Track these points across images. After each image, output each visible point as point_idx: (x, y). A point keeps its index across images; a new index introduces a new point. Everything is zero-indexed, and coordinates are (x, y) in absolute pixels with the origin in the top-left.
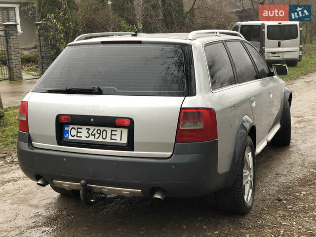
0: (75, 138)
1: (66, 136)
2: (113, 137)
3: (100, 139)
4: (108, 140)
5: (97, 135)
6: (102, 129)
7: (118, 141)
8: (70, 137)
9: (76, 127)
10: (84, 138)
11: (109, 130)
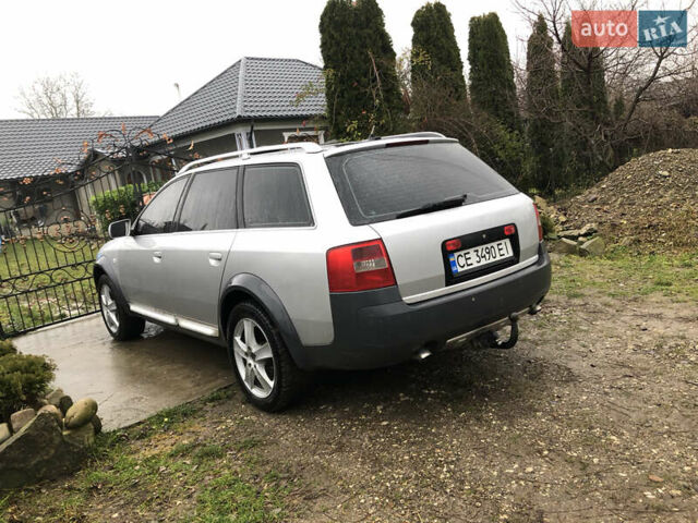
0: (466, 268)
1: (454, 269)
2: (502, 252)
3: (492, 260)
4: (498, 258)
5: (487, 256)
6: (489, 246)
7: (506, 256)
8: (460, 270)
9: (462, 253)
10: (476, 265)
11: (495, 244)
